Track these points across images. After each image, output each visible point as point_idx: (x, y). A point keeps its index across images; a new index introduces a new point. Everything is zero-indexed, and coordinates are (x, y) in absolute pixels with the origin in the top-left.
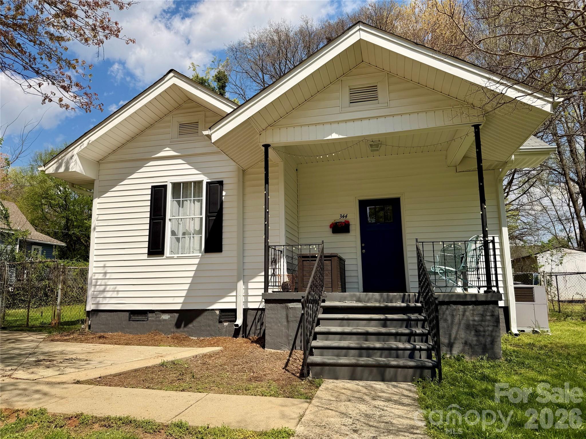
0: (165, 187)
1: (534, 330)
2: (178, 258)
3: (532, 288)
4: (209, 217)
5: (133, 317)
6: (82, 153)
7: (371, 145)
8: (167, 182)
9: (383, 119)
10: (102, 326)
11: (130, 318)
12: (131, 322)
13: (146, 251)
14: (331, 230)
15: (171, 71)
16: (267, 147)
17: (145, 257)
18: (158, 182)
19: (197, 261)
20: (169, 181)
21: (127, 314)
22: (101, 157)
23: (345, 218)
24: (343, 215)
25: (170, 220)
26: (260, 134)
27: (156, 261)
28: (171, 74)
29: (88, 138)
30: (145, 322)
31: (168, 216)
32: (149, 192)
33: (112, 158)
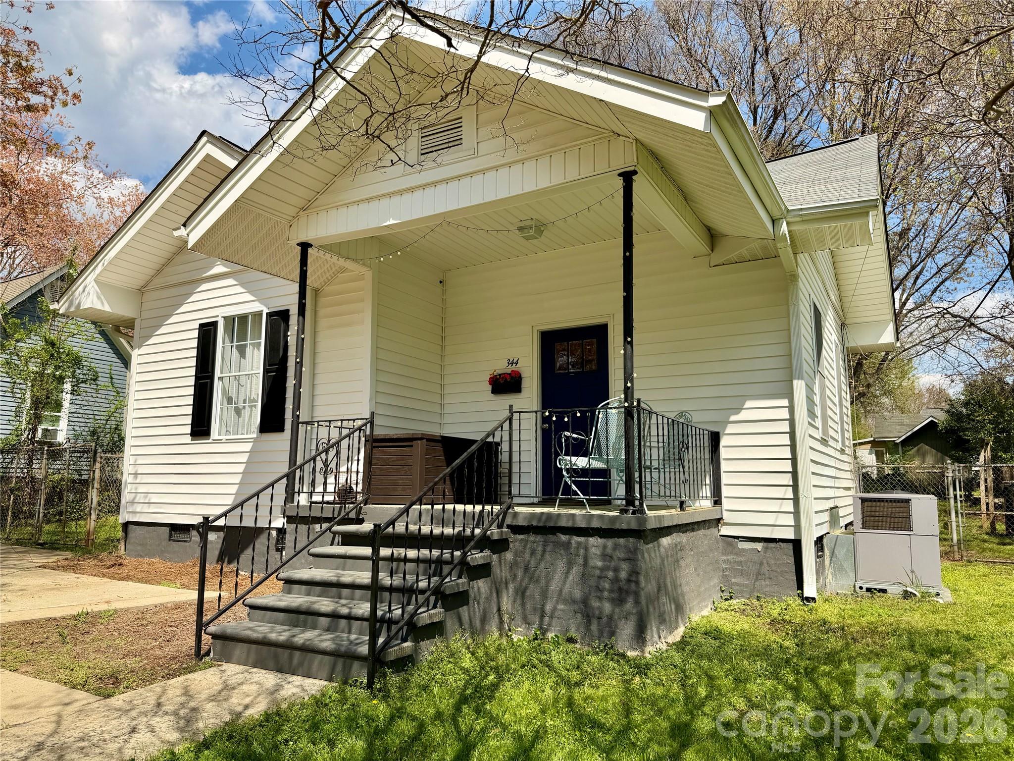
0: (214, 324)
1: (906, 592)
2: (229, 441)
3: (908, 501)
4: (268, 373)
5: (176, 536)
6: (99, 278)
7: (521, 229)
8: (218, 316)
9: (467, 180)
10: (139, 548)
11: (170, 536)
12: (171, 542)
13: (188, 430)
14: (490, 388)
15: (204, 133)
16: (305, 247)
17: (188, 439)
18: (206, 317)
19: (248, 447)
20: (218, 315)
21: (167, 529)
22: (142, 283)
23: (514, 365)
24: (511, 360)
25: (220, 378)
26: (291, 226)
27: (202, 446)
28: (204, 139)
29: (106, 255)
30: (187, 544)
31: (217, 374)
32: (195, 334)
33: (159, 281)
